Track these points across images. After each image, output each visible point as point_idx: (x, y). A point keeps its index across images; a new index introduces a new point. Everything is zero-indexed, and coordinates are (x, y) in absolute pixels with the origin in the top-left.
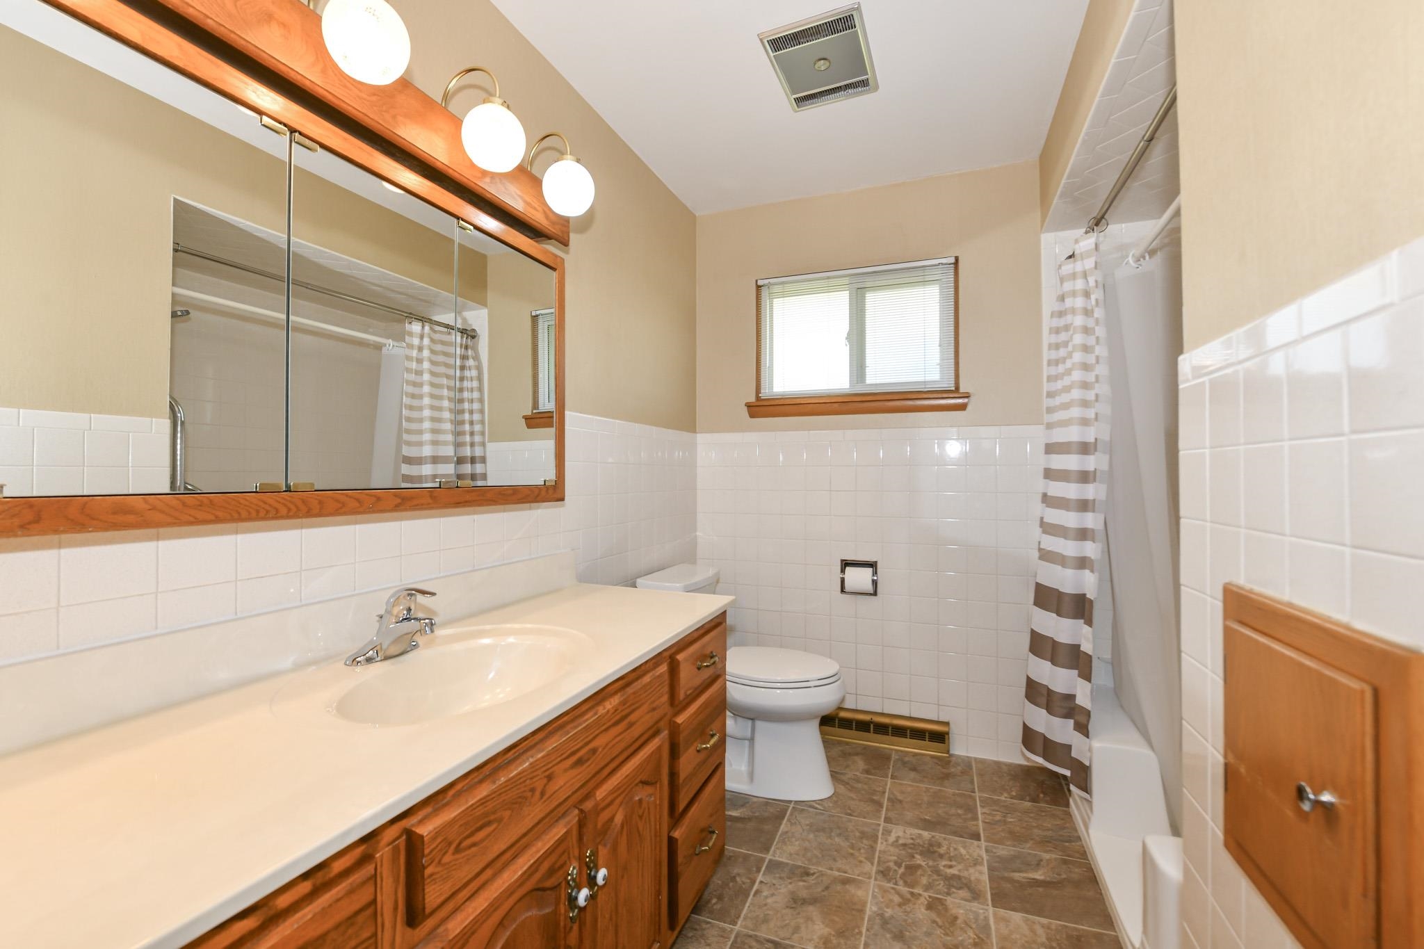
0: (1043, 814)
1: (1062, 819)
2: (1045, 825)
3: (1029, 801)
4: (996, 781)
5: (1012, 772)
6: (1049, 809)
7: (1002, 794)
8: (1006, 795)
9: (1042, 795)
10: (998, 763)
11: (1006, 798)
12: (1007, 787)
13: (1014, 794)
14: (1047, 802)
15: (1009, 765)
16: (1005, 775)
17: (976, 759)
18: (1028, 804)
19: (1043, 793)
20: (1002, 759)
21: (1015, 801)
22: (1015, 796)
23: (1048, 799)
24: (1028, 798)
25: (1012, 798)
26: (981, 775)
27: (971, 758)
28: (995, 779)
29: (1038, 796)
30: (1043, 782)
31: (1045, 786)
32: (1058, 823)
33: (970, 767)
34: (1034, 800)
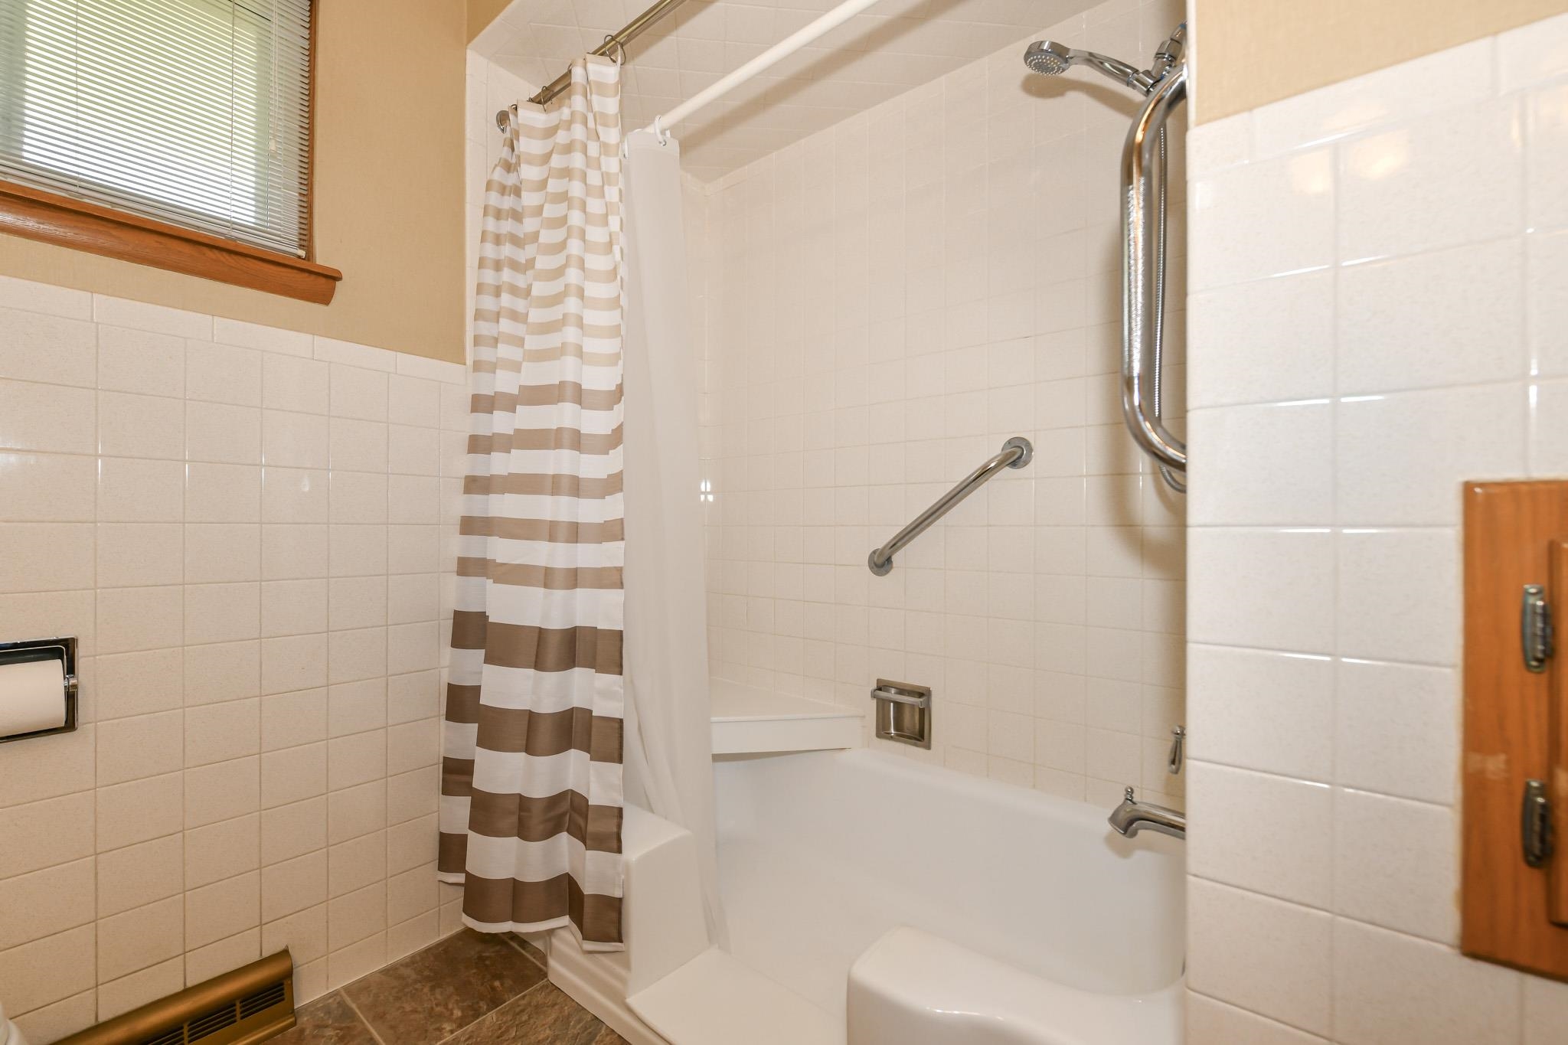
0: (525, 1017)
1: (553, 1005)
2: (541, 1037)
3: (489, 1010)
4: (415, 1011)
5: (427, 973)
6: (523, 1002)
7: (440, 1029)
8: (447, 1027)
9: (497, 984)
10: (390, 972)
11: (452, 1032)
12: (438, 1009)
13: (458, 1013)
14: (513, 991)
15: (412, 962)
16: (418, 986)
17: (348, 989)
18: (491, 1017)
19: (496, 977)
20: (391, 960)
21: (470, 1027)
22: (462, 1018)
23: (508, 982)
24: (484, 1006)
25: (460, 1026)
26: (379, 1018)
27: (336, 994)
28: (408, 1008)
29: (493, 989)
30: (481, 959)
31: (487, 962)
32: (554, 1016)
33: (347, 1013)
34: (495, 1002)
